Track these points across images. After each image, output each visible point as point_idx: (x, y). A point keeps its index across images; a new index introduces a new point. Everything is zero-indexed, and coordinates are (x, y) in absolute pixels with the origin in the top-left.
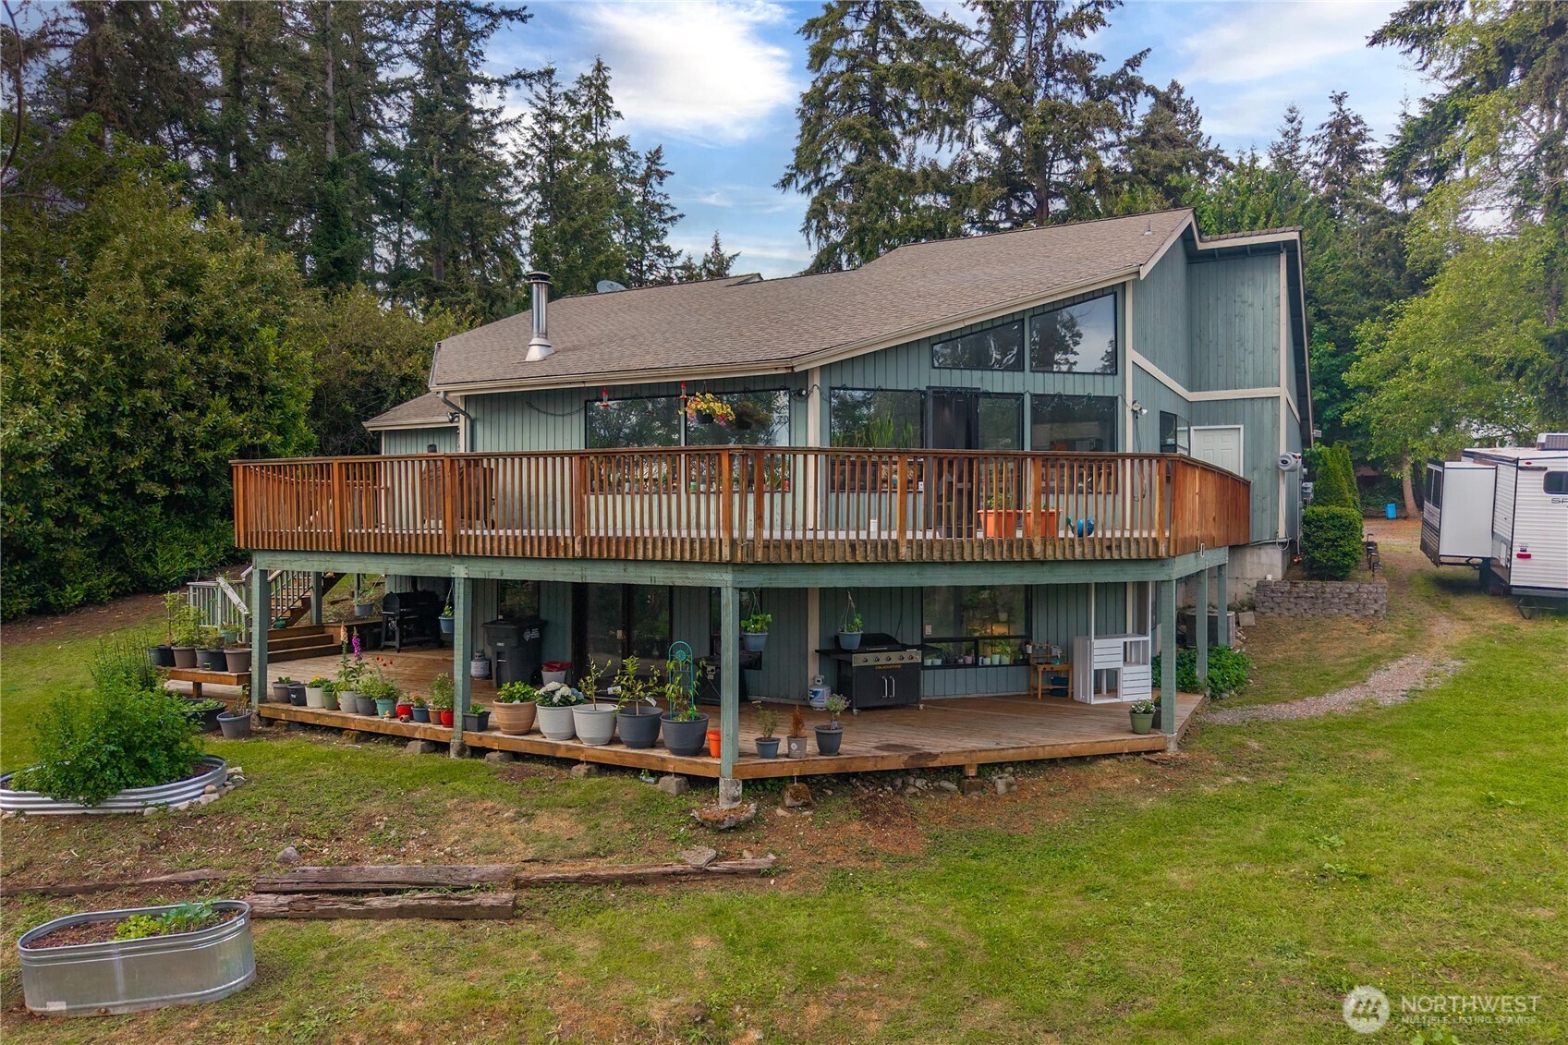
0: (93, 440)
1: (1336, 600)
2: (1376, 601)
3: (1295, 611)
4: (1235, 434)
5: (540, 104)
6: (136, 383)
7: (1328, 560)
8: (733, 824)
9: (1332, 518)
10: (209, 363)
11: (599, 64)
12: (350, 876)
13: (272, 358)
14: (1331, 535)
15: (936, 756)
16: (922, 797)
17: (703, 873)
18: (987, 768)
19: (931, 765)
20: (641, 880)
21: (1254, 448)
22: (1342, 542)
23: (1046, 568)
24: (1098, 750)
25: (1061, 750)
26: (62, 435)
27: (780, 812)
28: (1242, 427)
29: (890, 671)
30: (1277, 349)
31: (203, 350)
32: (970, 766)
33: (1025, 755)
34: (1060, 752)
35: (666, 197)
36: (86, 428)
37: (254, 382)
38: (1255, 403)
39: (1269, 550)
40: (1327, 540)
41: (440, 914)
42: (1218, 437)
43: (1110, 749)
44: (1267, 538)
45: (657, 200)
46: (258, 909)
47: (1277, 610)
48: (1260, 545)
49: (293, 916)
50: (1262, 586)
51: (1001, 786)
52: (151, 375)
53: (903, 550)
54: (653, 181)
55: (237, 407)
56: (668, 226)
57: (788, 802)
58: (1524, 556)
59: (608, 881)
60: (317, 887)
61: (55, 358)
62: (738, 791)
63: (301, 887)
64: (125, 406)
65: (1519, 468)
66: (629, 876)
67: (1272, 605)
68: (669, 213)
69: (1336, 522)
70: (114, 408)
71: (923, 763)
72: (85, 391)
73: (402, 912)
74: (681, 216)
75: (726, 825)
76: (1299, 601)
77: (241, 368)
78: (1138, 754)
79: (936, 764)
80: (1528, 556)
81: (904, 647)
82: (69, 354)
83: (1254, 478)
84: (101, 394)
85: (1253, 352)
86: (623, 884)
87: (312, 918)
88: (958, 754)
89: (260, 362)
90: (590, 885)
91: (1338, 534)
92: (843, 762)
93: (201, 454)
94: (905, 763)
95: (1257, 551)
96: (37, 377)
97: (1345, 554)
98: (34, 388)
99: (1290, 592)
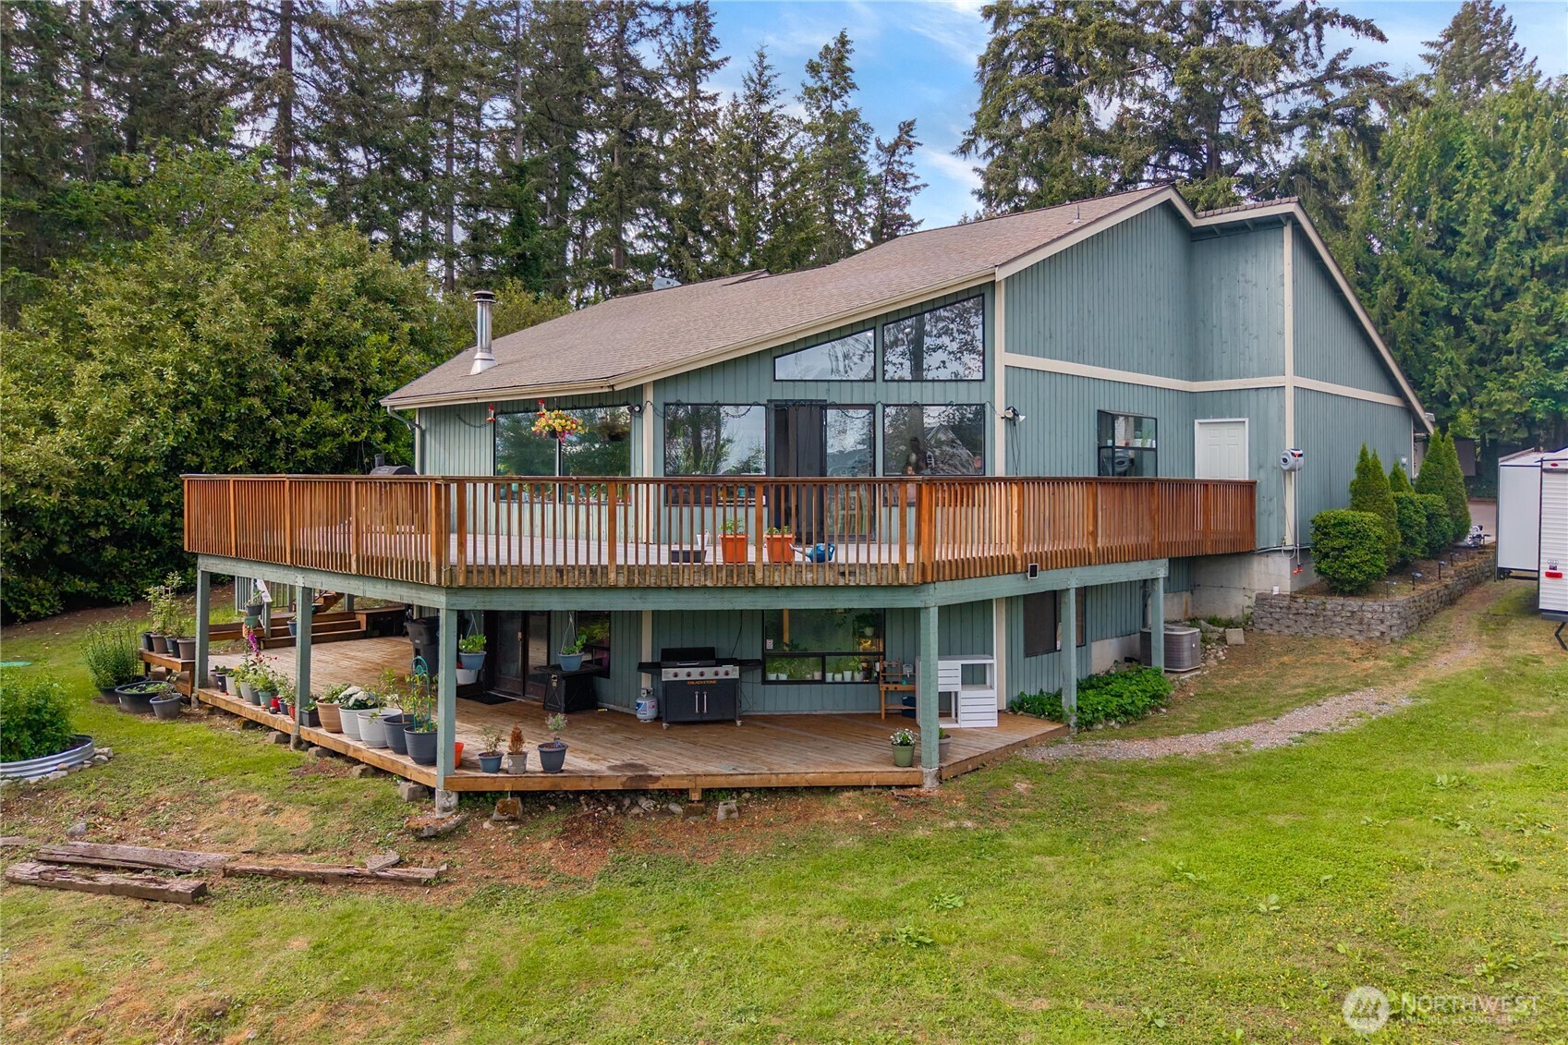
0: (208, 443)
1: (1338, 619)
2: (1382, 622)
3: (1295, 629)
4: (1240, 427)
5: (752, 85)
6: (242, 392)
7: (1335, 572)
8: (432, 833)
9: (1340, 524)
10: (313, 370)
11: (843, 36)
12: (105, 854)
13: (375, 363)
14: (1336, 544)
15: (657, 779)
16: (644, 819)
17: (376, 878)
18: (711, 795)
19: (651, 787)
20: (323, 879)
21: (1261, 444)
22: (1348, 552)
23: (781, 593)
24: (840, 780)
25: (797, 778)
26: (170, 440)
27: (486, 825)
28: (1247, 420)
29: (702, 686)
30: (1282, 333)
31: (310, 358)
32: (694, 790)
33: (756, 782)
34: (797, 781)
35: (912, 166)
36: (200, 432)
37: (358, 385)
38: (1260, 392)
39: (1276, 557)
40: (1333, 549)
41: (139, 894)
42: (1225, 430)
43: (855, 780)
44: (1274, 544)
45: (903, 169)
46: (17, 875)
47: (1276, 627)
48: (1268, 552)
49: (41, 883)
50: (1262, 599)
51: (721, 814)
52: (252, 385)
53: (612, 576)
54: (902, 150)
55: (339, 407)
56: (912, 195)
57: (495, 815)
58: (1554, 575)
59: (295, 877)
60: (80, 860)
61: (170, 373)
62: (454, 800)
63: (69, 859)
64: (232, 413)
65: (1544, 471)
66: (312, 874)
67: (1270, 621)
68: (912, 182)
69: (1343, 529)
70: (223, 414)
71: (643, 785)
72: (196, 401)
73: (113, 890)
74: (925, 185)
75: (425, 833)
76: (1300, 618)
77: (343, 373)
78: (889, 787)
79: (657, 786)
80: (1559, 576)
81: (720, 663)
82: (181, 371)
83: (1260, 478)
84: (209, 403)
85: (1257, 337)
86: (306, 881)
87: (51, 887)
88: (682, 777)
89: (363, 368)
90: (280, 879)
91: (1345, 542)
92: (558, 780)
93: (301, 452)
94: (623, 784)
95: (1264, 559)
96: (154, 391)
97: (1353, 567)
98: (150, 400)
99: (1289, 608)
